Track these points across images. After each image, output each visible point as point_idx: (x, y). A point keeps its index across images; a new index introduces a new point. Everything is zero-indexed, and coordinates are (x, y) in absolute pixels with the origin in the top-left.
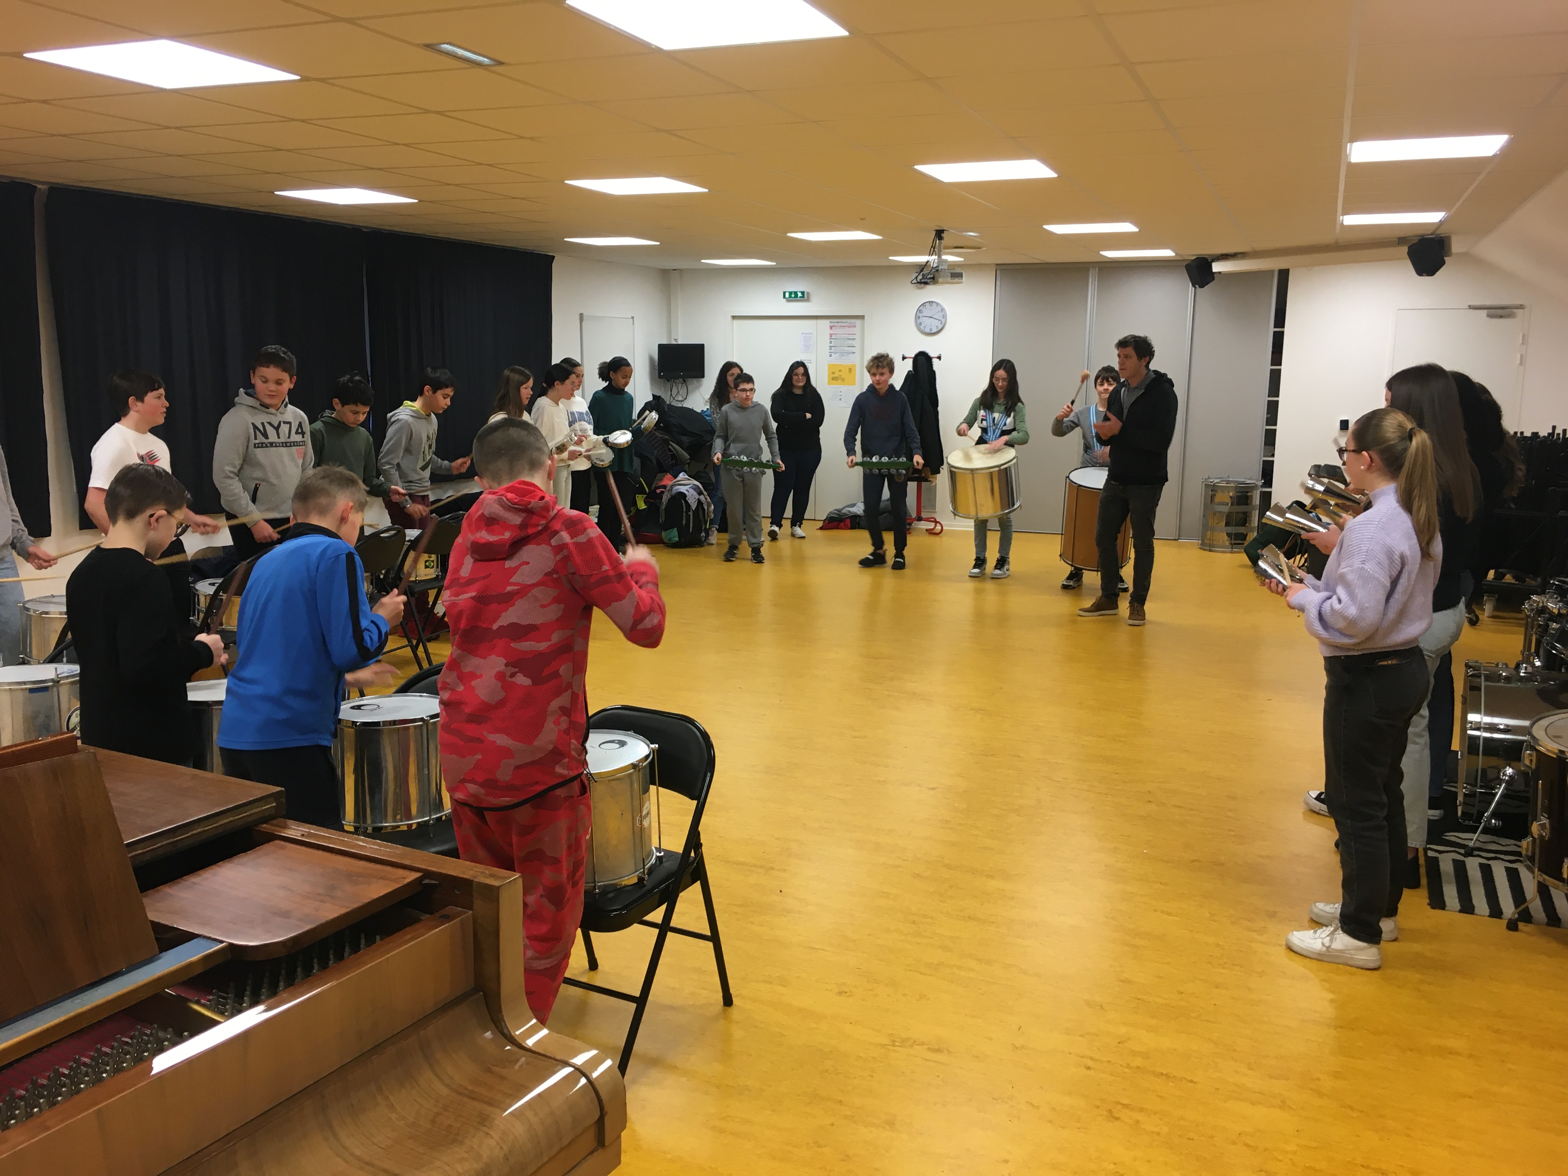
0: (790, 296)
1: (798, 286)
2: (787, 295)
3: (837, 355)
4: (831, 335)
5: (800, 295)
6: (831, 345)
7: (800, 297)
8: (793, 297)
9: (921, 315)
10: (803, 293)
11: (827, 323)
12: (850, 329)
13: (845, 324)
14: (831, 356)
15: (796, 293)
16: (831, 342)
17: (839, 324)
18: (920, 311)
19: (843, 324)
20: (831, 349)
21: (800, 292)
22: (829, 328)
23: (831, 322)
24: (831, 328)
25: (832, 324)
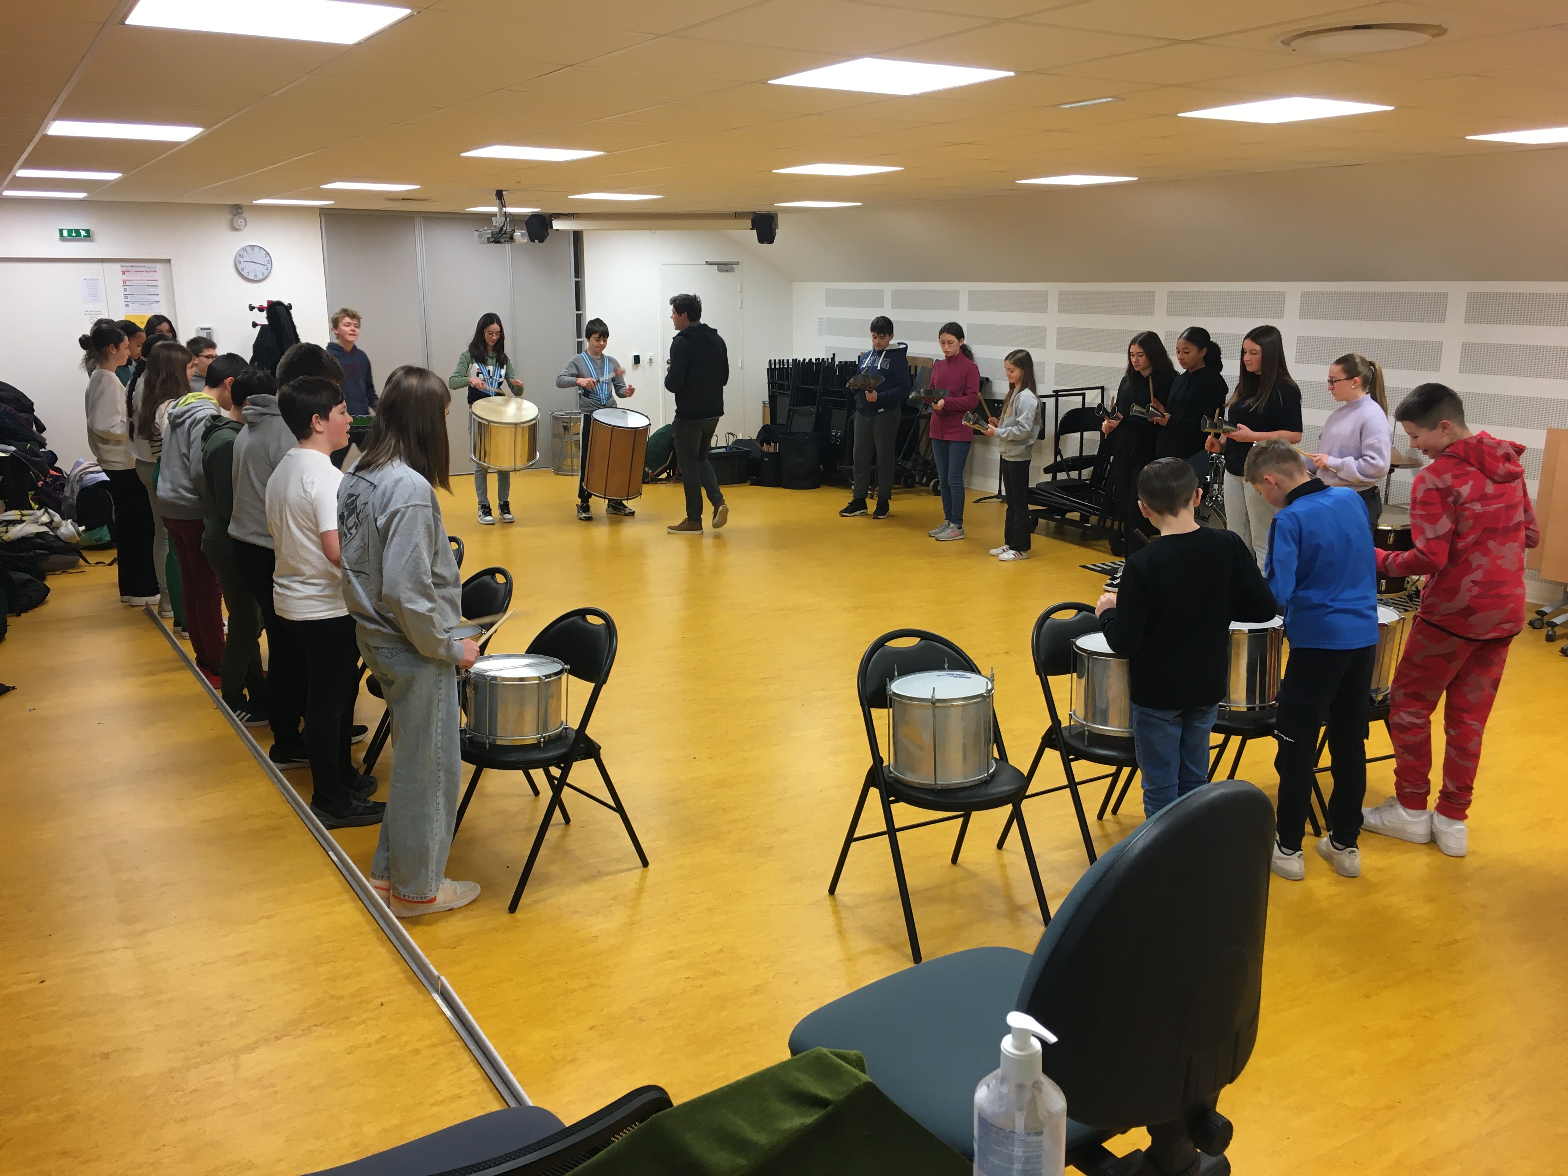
0: (70, 235)
1: (80, 223)
2: (65, 233)
3: (136, 304)
4: (125, 282)
5: (83, 233)
6: (126, 293)
7: (84, 236)
8: (75, 235)
9: (242, 260)
10: (88, 231)
11: (117, 267)
12: (148, 274)
13: (142, 269)
14: (127, 306)
15: (78, 232)
16: (125, 290)
17: (134, 269)
18: (240, 255)
19: (139, 269)
20: (126, 298)
21: (83, 230)
22: (121, 273)
23: (122, 266)
24: (124, 273)
25: (124, 269)
